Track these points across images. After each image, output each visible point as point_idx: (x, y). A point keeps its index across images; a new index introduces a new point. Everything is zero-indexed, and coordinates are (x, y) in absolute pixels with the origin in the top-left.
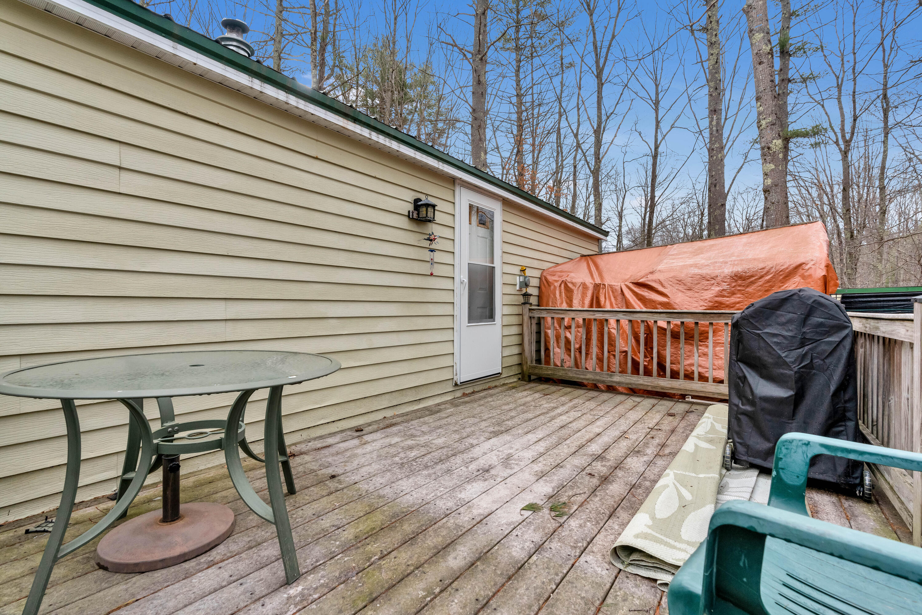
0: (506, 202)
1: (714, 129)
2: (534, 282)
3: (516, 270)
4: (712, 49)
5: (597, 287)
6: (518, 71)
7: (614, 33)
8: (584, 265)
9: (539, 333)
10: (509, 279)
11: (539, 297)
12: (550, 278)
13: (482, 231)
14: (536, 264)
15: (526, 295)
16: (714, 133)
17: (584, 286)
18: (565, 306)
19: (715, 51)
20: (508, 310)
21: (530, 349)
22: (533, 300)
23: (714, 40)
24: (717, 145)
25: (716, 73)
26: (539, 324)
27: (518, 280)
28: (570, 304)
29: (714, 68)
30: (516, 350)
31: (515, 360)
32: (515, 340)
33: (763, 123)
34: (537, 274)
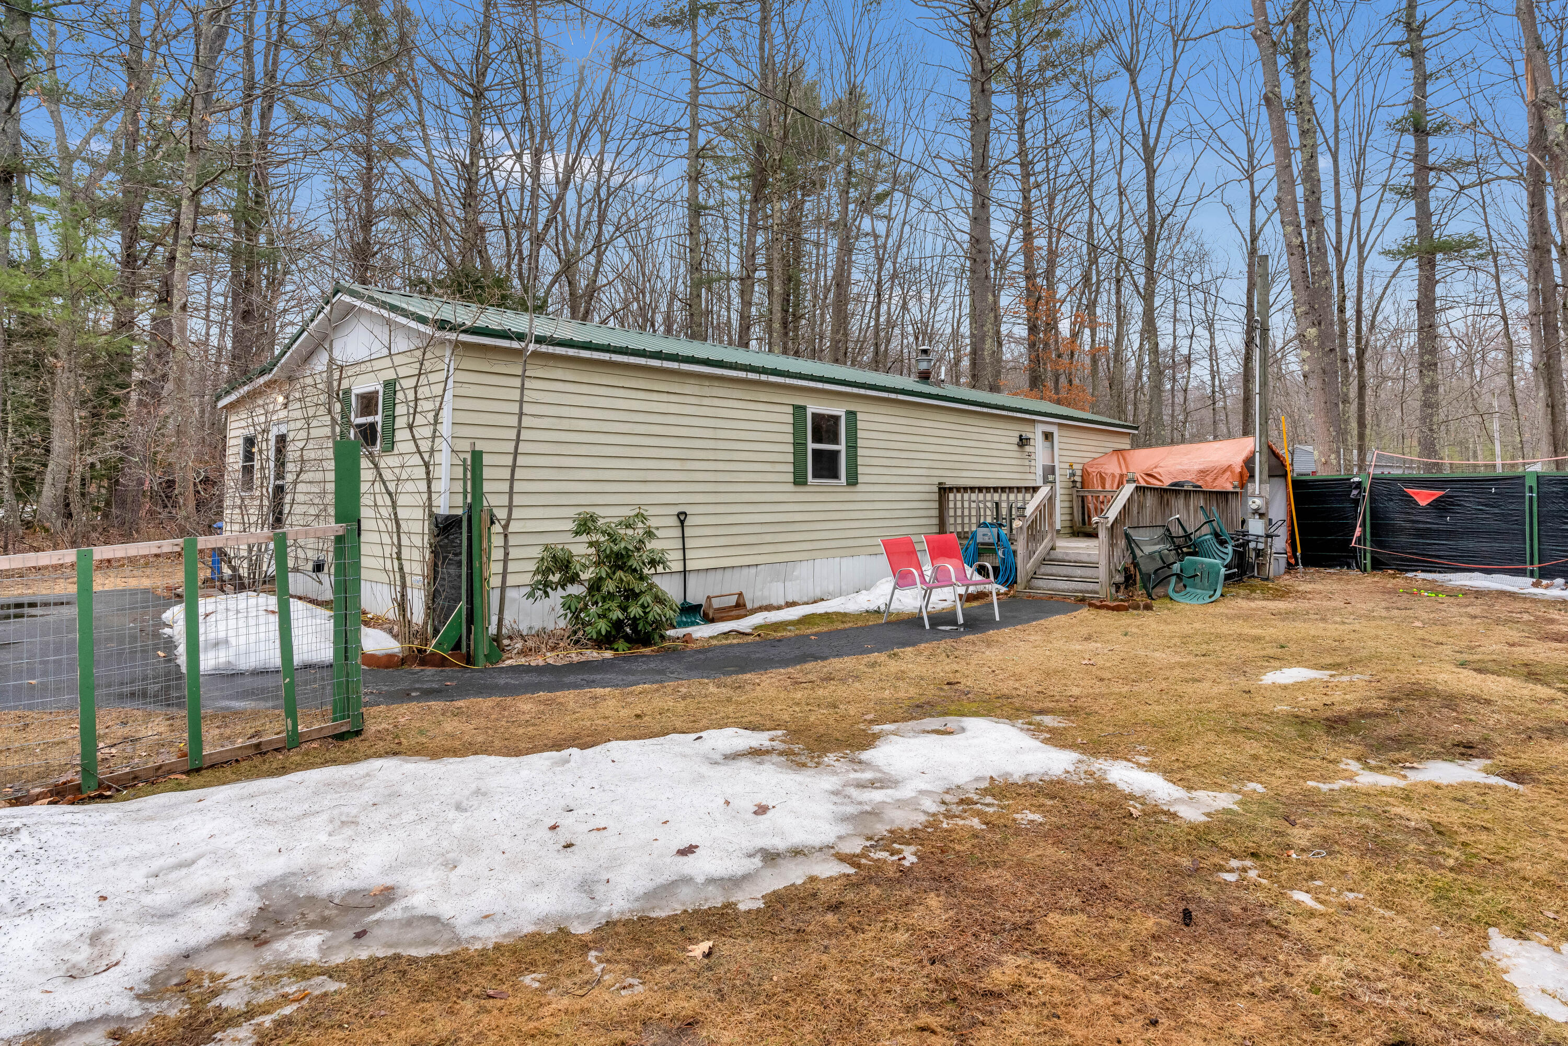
0: (1060, 425)
1: (1314, 245)
2: (1079, 473)
3: (1067, 466)
4: (1305, 139)
5: (1122, 476)
6: (1021, 127)
7: (1169, 98)
8: (1115, 458)
9: (1083, 507)
10: (1063, 472)
11: (1082, 482)
12: (1090, 470)
13: (1048, 444)
14: (1079, 460)
15: (1074, 482)
16: (1314, 251)
17: (1113, 475)
18: (1100, 489)
19: (1310, 142)
20: (1063, 491)
21: (1078, 517)
22: (1079, 485)
23: (1306, 126)
24: (1319, 268)
25: (1312, 171)
26: (1083, 501)
27: (1068, 472)
28: (1104, 487)
29: (1309, 165)
30: (1068, 517)
31: (1068, 524)
32: (1067, 511)
33: (1298, 310)
34: (1080, 467)
